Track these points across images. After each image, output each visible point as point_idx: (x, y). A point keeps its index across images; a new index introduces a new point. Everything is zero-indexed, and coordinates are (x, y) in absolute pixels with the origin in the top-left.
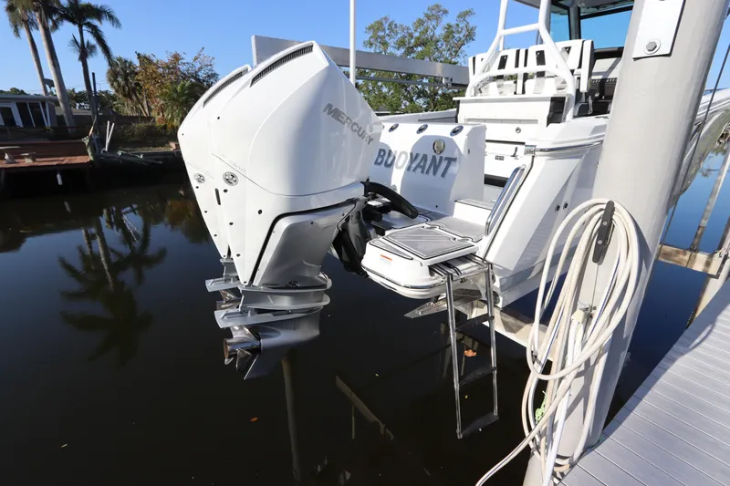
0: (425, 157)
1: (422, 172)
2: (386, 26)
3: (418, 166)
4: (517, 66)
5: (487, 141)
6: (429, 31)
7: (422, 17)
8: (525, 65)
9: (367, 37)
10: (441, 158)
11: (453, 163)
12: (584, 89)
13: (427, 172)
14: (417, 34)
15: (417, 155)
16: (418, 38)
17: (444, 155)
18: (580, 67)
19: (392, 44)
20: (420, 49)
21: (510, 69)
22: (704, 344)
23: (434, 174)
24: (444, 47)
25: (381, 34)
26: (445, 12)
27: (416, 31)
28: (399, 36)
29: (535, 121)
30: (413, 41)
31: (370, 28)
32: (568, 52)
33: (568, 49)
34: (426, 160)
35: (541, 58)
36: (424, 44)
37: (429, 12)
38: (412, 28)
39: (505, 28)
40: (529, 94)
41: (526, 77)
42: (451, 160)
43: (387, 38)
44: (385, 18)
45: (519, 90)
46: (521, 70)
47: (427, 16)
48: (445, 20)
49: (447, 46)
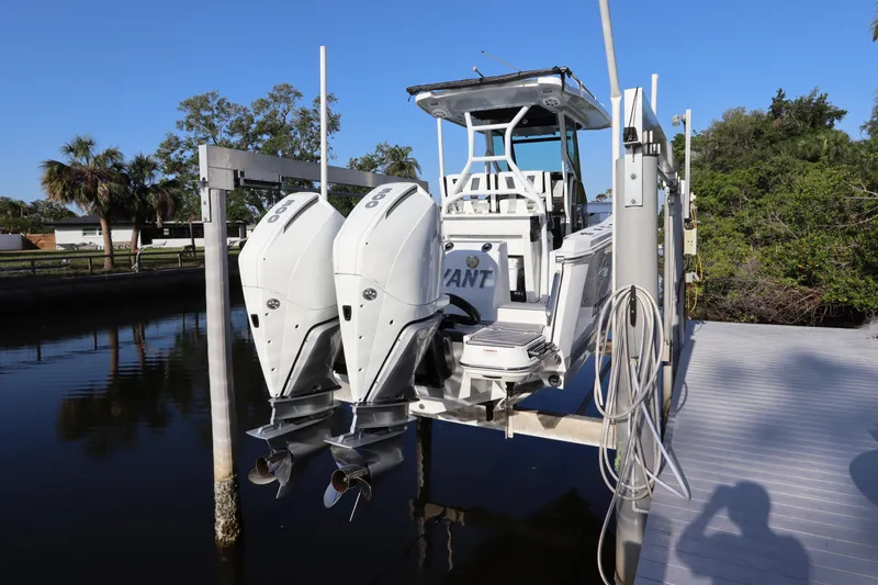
0: (458, 272)
1: (458, 285)
2: (214, 103)
3: (452, 280)
4: (489, 188)
5: (510, 256)
6: (279, 115)
7: (266, 97)
8: (497, 188)
9: (183, 115)
10: (476, 271)
11: (489, 275)
12: (550, 208)
13: (464, 285)
14: (259, 118)
15: (449, 271)
16: (263, 123)
17: (479, 268)
18: (544, 191)
19: (224, 128)
20: (266, 137)
21: (482, 190)
22: (687, 403)
23: (472, 285)
24: (298, 136)
25: (205, 113)
26: (298, 95)
27: (257, 113)
28: (233, 118)
29: (520, 237)
30: (254, 126)
31: (187, 104)
32: (533, 180)
33: (532, 178)
34: (459, 276)
35: (510, 183)
36: (273, 131)
37: (275, 93)
38: (249, 108)
39: (474, 155)
40: (503, 213)
41: (499, 198)
42: (486, 273)
43: (215, 121)
44: (212, 94)
45: (494, 209)
46: (493, 192)
47: (272, 96)
48: (298, 104)
49: (302, 135)
